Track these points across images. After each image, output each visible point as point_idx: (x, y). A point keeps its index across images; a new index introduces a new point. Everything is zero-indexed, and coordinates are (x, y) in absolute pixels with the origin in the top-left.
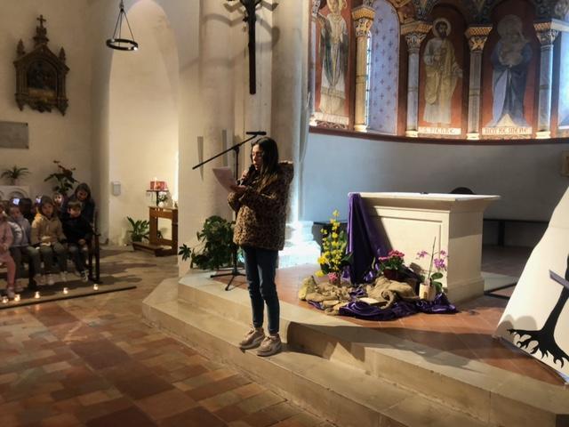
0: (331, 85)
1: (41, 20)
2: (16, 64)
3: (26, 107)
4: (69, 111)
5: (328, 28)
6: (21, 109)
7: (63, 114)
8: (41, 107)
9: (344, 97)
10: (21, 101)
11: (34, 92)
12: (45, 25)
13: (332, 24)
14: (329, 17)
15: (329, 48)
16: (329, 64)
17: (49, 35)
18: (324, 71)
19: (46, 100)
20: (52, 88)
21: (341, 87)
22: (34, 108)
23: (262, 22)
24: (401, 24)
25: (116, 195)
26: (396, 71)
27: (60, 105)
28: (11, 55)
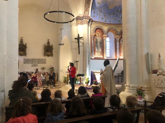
0: (98, 50)
1: (49, 40)
2: (44, 48)
3: (46, 56)
4: (53, 56)
5: (97, 40)
6: (45, 56)
7: (52, 56)
8: (48, 56)
9: (101, 52)
10: (45, 55)
11: (47, 53)
12: (49, 41)
13: (98, 39)
14: (97, 38)
15: (97, 43)
16: (97, 46)
17: (50, 43)
18: (96, 48)
19: (49, 54)
20: (50, 52)
21: (100, 50)
22: (47, 56)
23: (81, 42)
24: (115, 36)
25: (62, 72)
26: (114, 45)
27: (52, 55)
28: (43, 47)
